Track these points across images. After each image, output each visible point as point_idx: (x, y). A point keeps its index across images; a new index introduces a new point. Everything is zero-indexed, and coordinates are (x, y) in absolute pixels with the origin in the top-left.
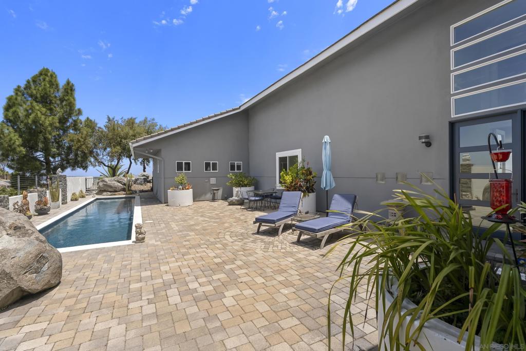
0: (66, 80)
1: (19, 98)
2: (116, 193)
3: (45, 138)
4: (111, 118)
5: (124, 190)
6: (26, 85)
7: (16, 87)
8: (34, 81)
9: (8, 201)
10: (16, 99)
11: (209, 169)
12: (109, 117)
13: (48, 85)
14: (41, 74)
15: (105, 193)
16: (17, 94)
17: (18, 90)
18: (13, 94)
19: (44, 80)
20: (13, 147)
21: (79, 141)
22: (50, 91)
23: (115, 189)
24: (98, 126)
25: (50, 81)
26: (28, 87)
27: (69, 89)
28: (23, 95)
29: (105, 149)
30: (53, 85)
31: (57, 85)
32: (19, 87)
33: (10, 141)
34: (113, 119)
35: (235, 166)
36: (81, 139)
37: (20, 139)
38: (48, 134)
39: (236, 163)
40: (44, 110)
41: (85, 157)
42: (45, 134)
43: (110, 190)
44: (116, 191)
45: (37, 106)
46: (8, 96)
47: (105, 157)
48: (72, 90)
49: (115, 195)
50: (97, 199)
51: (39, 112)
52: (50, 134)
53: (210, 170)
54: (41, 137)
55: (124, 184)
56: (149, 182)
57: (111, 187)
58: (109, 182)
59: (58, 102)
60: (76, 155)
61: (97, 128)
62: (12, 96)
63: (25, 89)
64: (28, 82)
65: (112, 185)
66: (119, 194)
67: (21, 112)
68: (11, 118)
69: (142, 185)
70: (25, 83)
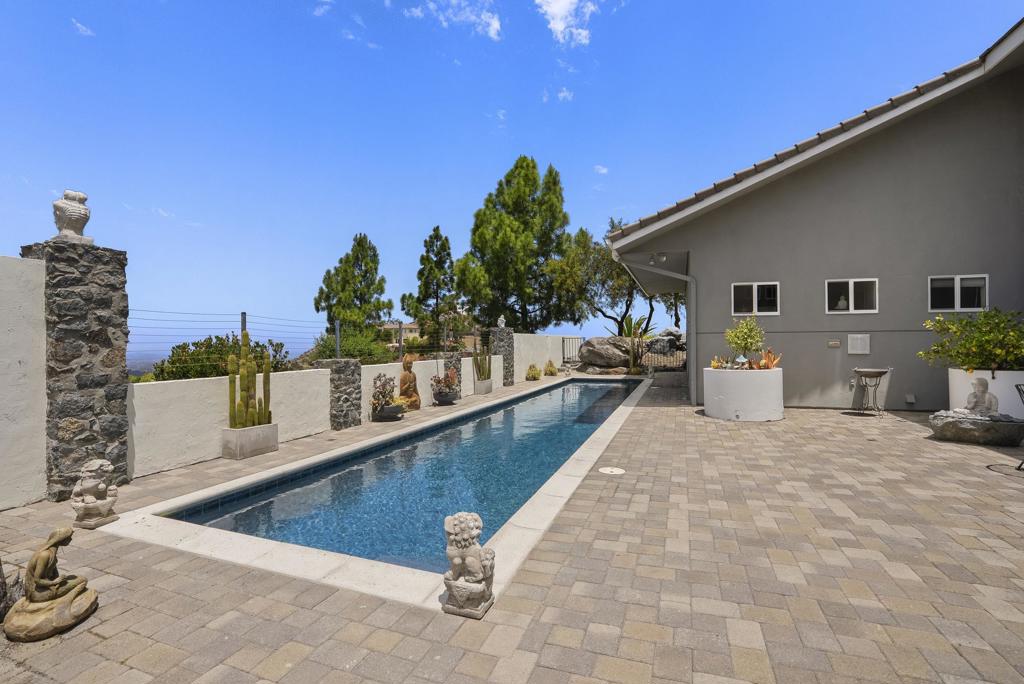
0: (547, 168)
1: (488, 212)
2: (611, 370)
3: (516, 270)
4: (616, 222)
5: (625, 363)
6: (498, 189)
7: (486, 196)
8: (508, 182)
9: (357, 371)
10: (485, 213)
11: (842, 303)
12: (612, 222)
13: (522, 183)
14: (516, 168)
15: (590, 370)
16: (487, 206)
17: (489, 200)
18: (483, 207)
19: (519, 174)
20: (478, 288)
21: (563, 272)
22: (524, 192)
23: (607, 360)
24: (594, 240)
25: (526, 175)
26: (500, 192)
27: (553, 181)
28: (494, 206)
29: (603, 284)
30: (529, 180)
31: (535, 181)
32: (490, 195)
33: (474, 279)
34: (620, 223)
36: (566, 268)
37: (487, 276)
38: (519, 263)
39: (957, 279)
40: (516, 224)
41: (572, 301)
42: (517, 264)
43: (599, 362)
44: (612, 367)
45: (508, 220)
46: (475, 211)
47: (603, 300)
48: (556, 182)
49: (608, 373)
50: (573, 381)
51: (508, 229)
52: (523, 263)
53: (848, 309)
54: (511, 270)
55: (627, 352)
56: (680, 348)
57: (600, 356)
58: (597, 346)
59: (536, 207)
60: (560, 298)
61: (592, 246)
62: (480, 210)
63: (497, 196)
64: (500, 184)
65: (603, 352)
66: (616, 373)
67: (489, 233)
68: (479, 245)
69: (665, 354)
70: (497, 186)
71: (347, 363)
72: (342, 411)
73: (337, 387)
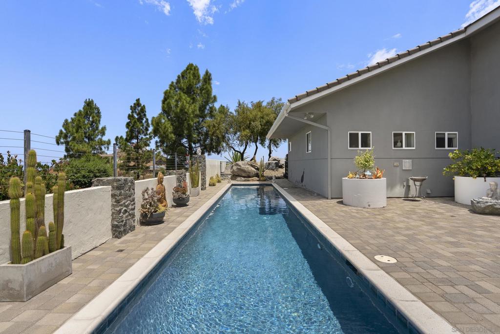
0: (205, 71)
1: (172, 92)
2: (250, 179)
3: (188, 124)
4: (241, 102)
5: (257, 175)
6: (177, 80)
7: (170, 83)
8: (183, 76)
10: (170, 92)
12: (239, 102)
13: (192, 77)
14: (187, 69)
15: (239, 179)
16: (171, 89)
17: (172, 85)
18: (168, 89)
19: (189, 73)
20: (167, 133)
21: (214, 126)
22: (193, 82)
23: (248, 174)
24: (230, 111)
25: (194, 73)
26: (178, 81)
27: (208, 78)
28: (175, 89)
29: (235, 133)
30: (195, 76)
31: (199, 77)
32: (172, 82)
33: (165, 129)
34: (243, 103)
35: (444, 139)
36: (216, 125)
37: (172, 127)
38: (190, 121)
39: (446, 133)
40: (188, 99)
41: (218, 143)
42: (189, 121)
43: (243, 175)
44: (250, 177)
45: (184, 96)
46: (164, 91)
47: (235, 142)
48: (210, 79)
49: (248, 181)
50: (233, 185)
51: (185, 102)
52: (193, 121)
53: (402, 146)
54: (186, 124)
55: (258, 169)
56: (281, 167)
57: (244, 171)
58: (242, 166)
59: (199, 92)
60: (212, 140)
61: (229, 113)
62: (167, 90)
63: (176, 83)
64: (179, 77)
65: (246, 169)
66: (253, 180)
67: (173, 102)
68: (166, 109)
69: (273, 170)
70: (177, 78)
71: (126, 180)
72: (122, 221)
73: (118, 202)
